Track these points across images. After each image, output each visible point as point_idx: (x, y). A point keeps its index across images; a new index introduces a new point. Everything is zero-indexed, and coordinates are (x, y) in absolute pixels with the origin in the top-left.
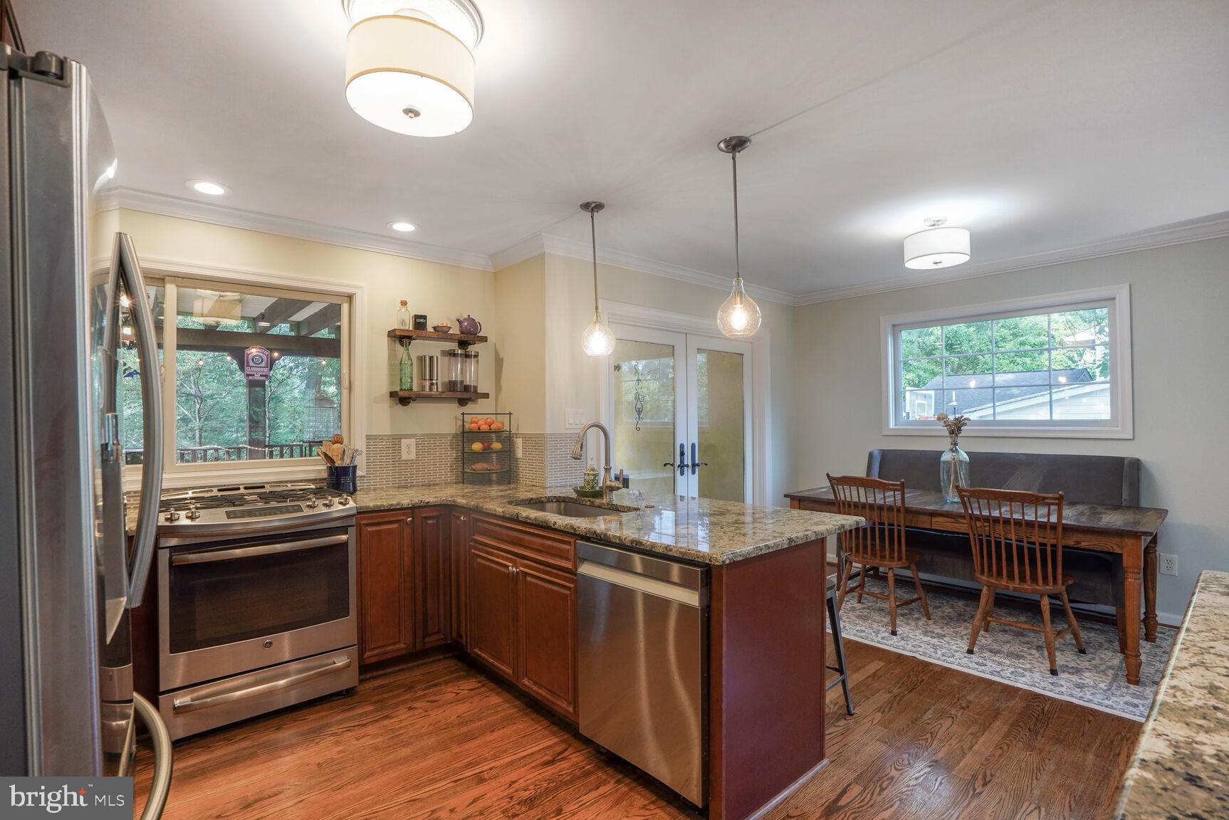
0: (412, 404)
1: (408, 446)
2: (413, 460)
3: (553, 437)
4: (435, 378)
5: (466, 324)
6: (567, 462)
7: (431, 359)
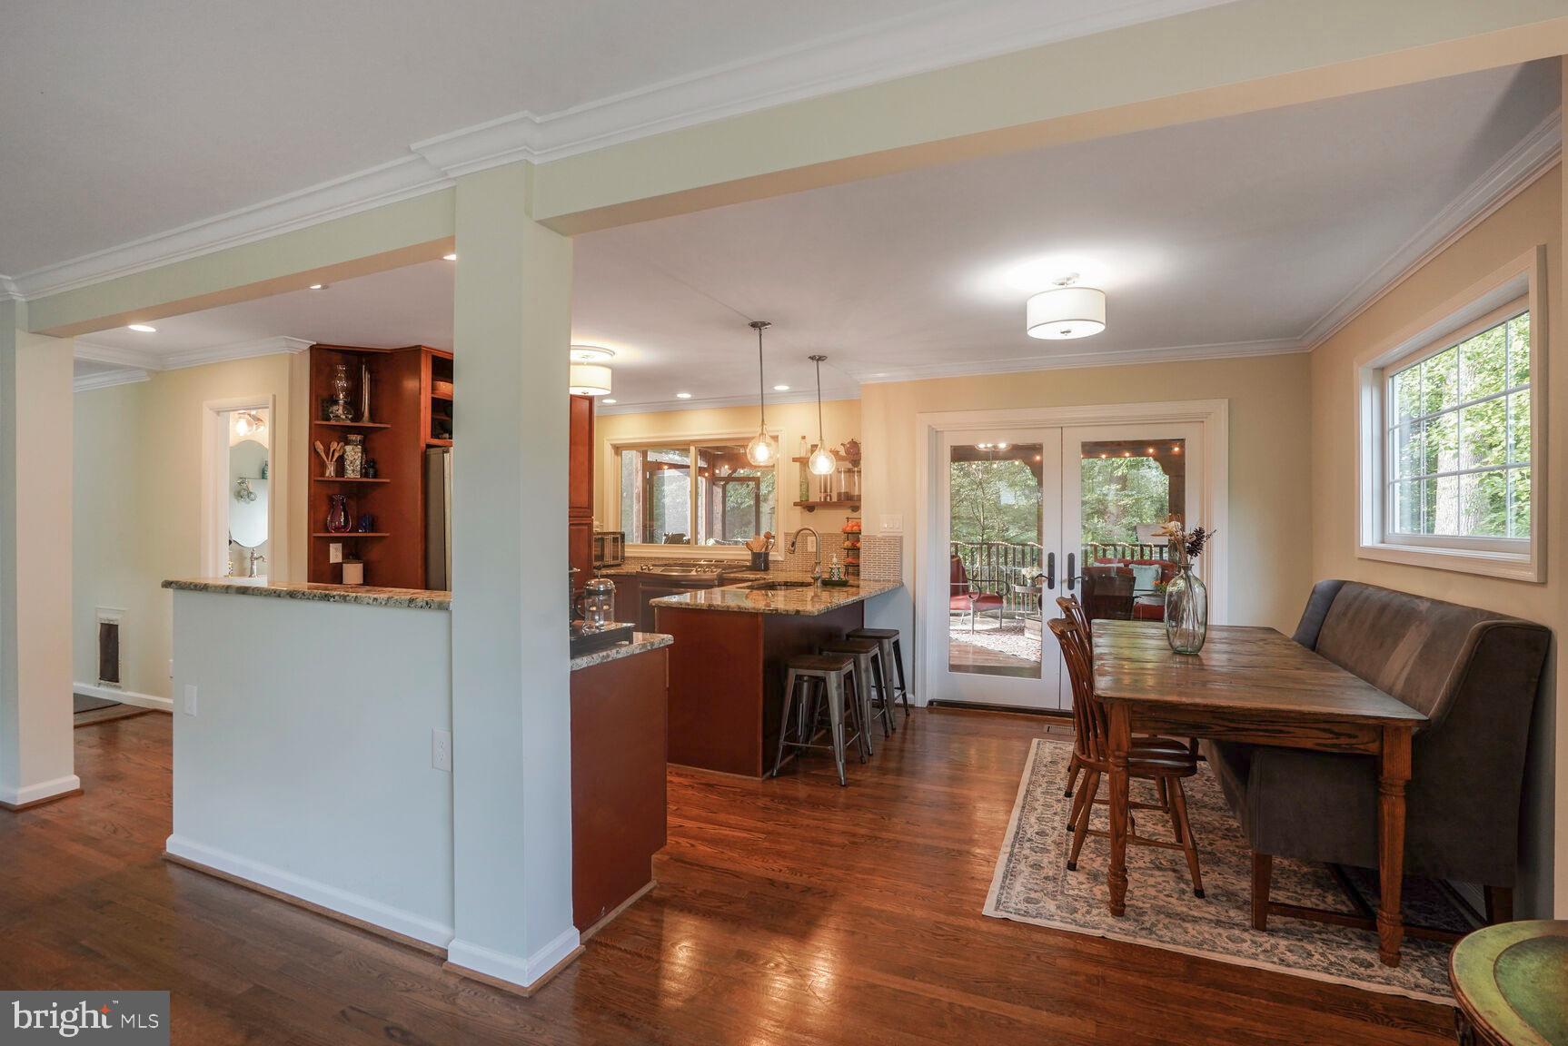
3: (867, 539)
4: (829, 491)
5: (847, 444)
6: (881, 561)
7: (826, 477)
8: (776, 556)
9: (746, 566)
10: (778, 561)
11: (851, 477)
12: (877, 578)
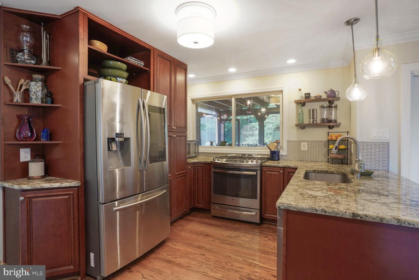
0: (306, 129)
1: (304, 145)
2: (306, 151)
3: (361, 144)
4: (315, 118)
5: (329, 93)
6: (372, 157)
7: (313, 110)
10: (284, 155)
11: (329, 110)
12: (369, 168)
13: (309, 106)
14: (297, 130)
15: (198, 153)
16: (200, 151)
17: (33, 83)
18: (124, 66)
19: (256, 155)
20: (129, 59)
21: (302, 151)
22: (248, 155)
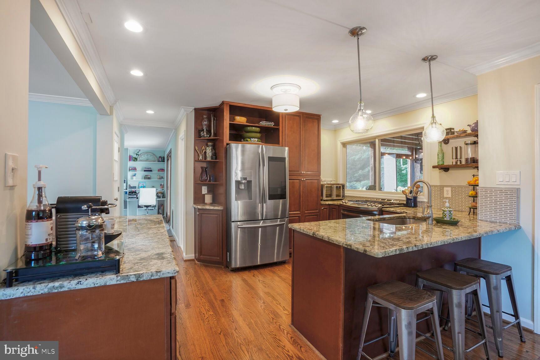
0: (450, 171)
1: (447, 191)
2: (450, 198)
3: (484, 189)
4: (459, 157)
5: (473, 125)
6: (497, 207)
7: (456, 148)
8: (423, 198)
9: (403, 204)
10: (425, 202)
11: (475, 147)
12: (493, 220)
13: (454, 143)
14: (440, 172)
15: (344, 196)
16: (346, 195)
17: (207, 148)
18: (258, 129)
19: (395, 201)
20: (261, 123)
21: (446, 197)
22: (387, 200)
